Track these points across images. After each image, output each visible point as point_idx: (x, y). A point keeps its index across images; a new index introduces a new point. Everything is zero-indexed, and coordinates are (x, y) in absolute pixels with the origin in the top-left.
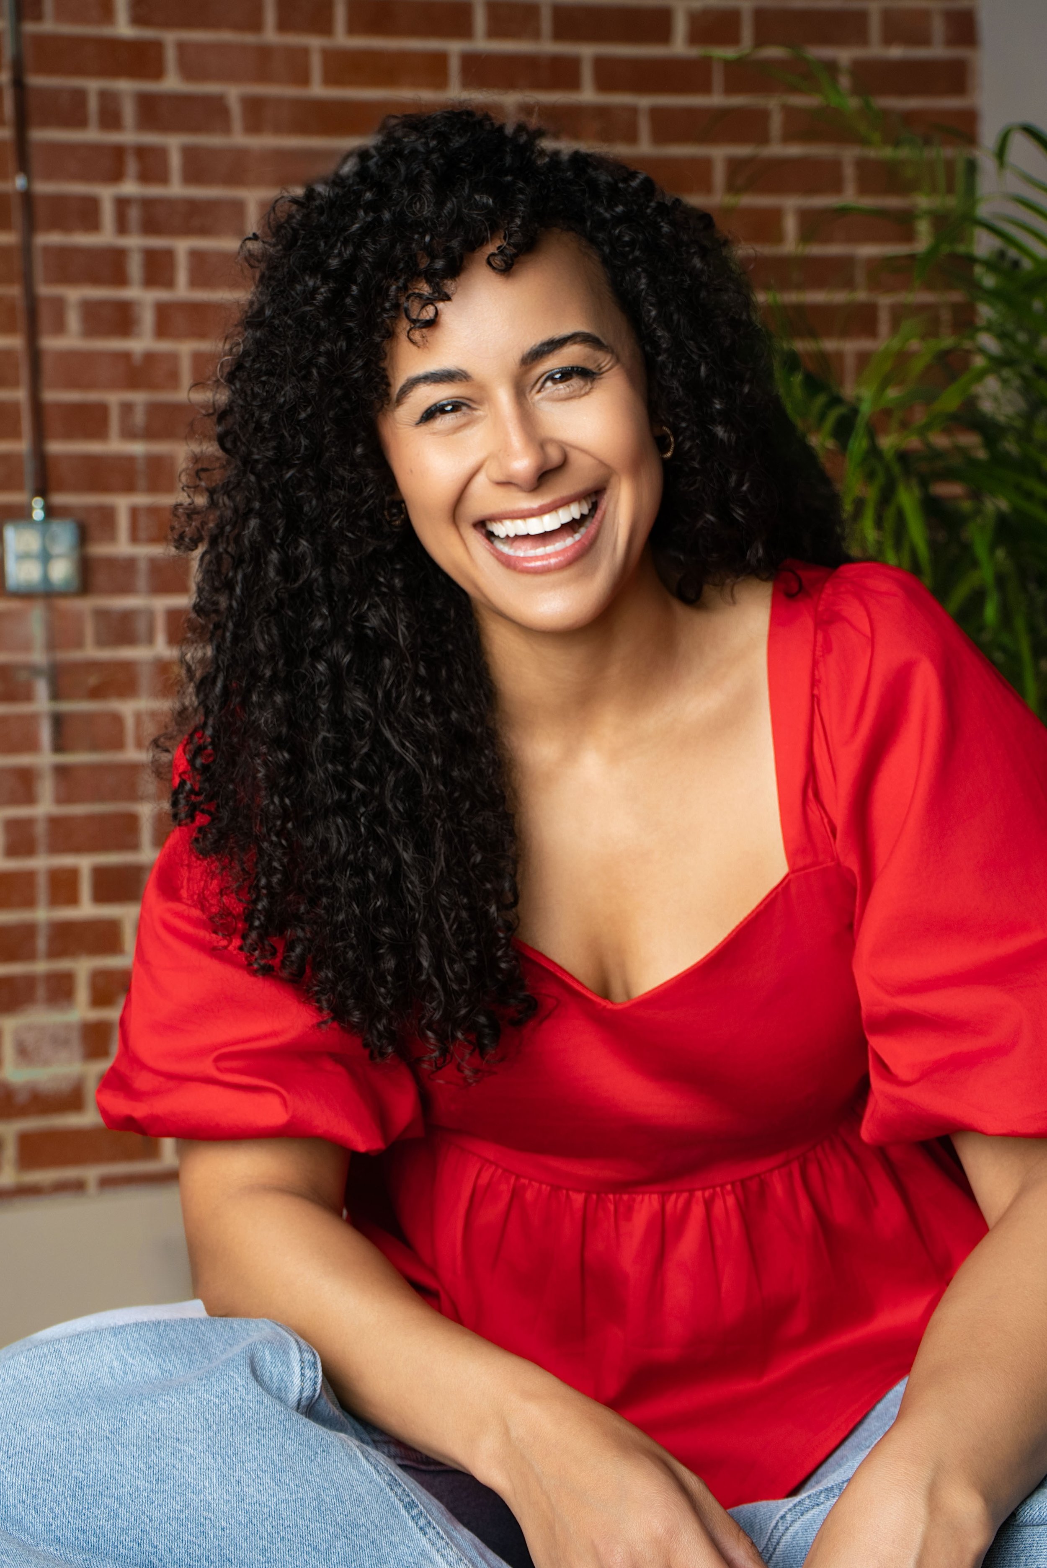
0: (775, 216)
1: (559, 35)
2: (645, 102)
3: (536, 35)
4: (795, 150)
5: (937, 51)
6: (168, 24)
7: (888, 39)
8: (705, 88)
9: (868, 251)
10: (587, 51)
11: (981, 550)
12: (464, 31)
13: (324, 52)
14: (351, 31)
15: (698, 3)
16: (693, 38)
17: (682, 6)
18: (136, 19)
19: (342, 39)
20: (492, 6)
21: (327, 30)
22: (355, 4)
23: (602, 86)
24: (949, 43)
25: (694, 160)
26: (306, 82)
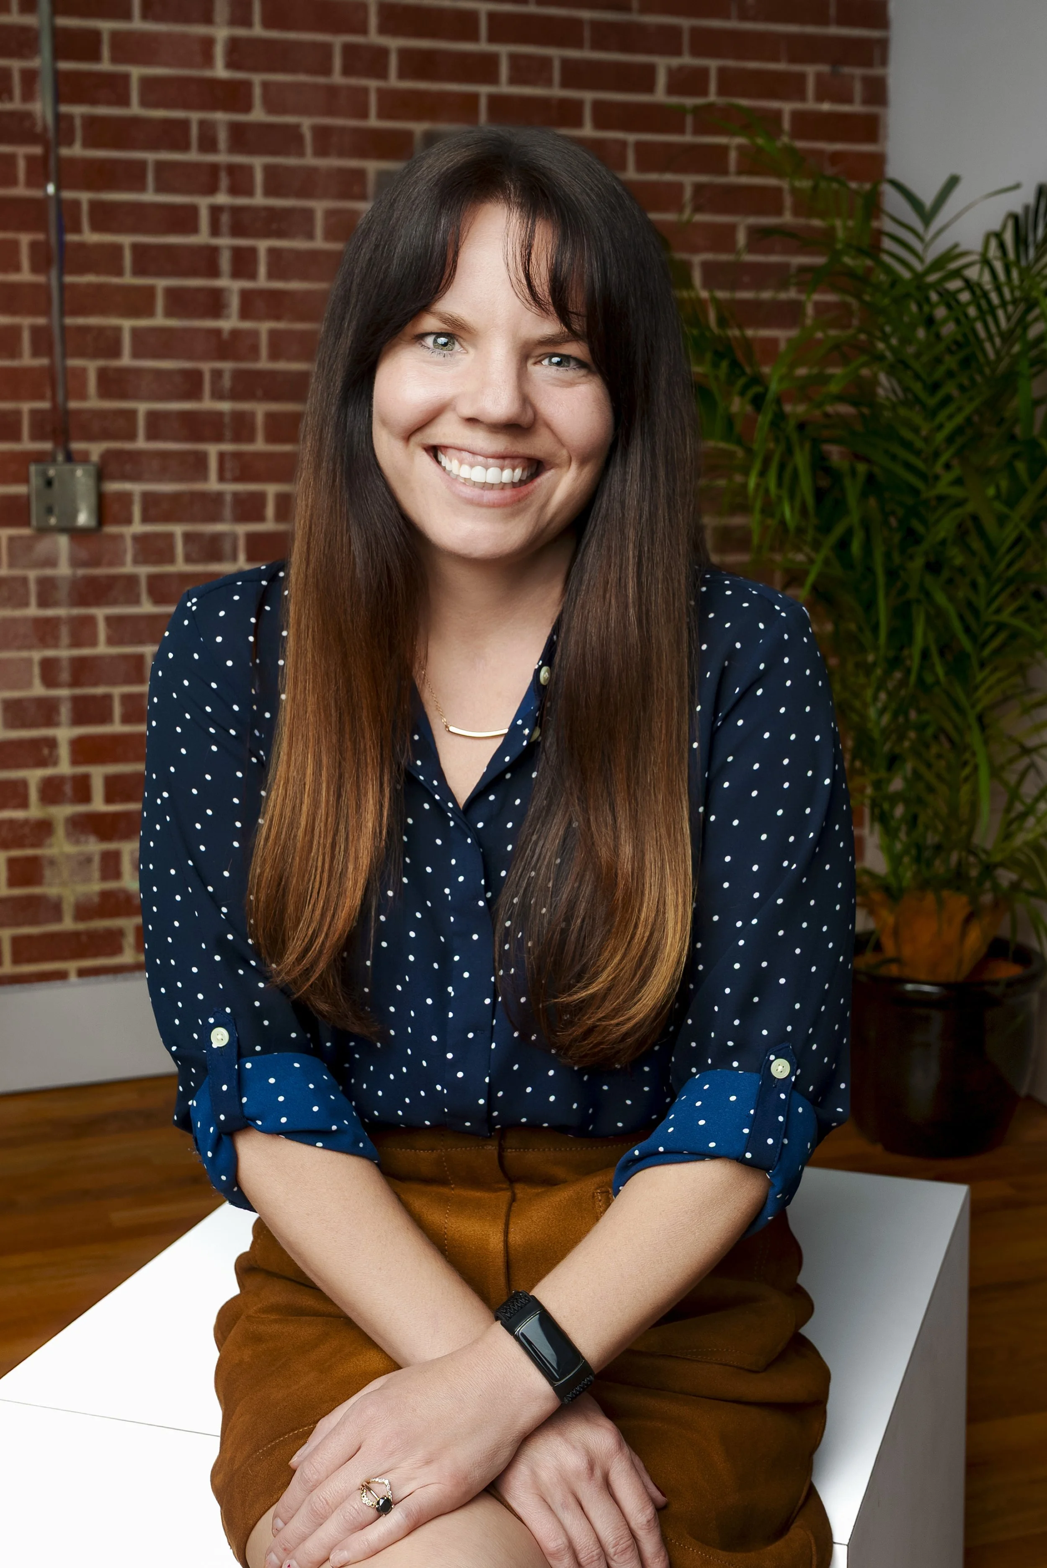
0: (730, 230)
1: (566, 83)
2: (632, 138)
3: (549, 83)
4: (745, 180)
5: (856, 108)
6: (255, 69)
7: (820, 98)
8: (680, 129)
9: (799, 260)
10: (588, 96)
11: (852, 497)
12: (492, 78)
13: (380, 92)
14: (402, 75)
15: (675, 62)
16: (671, 90)
17: (663, 64)
18: (230, 65)
19: (394, 82)
20: (514, 59)
21: (382, 74)
22: (405, 55)
23: (599, 124)
24: (866, 101)
25: (670, 185)
26: (365, 115)
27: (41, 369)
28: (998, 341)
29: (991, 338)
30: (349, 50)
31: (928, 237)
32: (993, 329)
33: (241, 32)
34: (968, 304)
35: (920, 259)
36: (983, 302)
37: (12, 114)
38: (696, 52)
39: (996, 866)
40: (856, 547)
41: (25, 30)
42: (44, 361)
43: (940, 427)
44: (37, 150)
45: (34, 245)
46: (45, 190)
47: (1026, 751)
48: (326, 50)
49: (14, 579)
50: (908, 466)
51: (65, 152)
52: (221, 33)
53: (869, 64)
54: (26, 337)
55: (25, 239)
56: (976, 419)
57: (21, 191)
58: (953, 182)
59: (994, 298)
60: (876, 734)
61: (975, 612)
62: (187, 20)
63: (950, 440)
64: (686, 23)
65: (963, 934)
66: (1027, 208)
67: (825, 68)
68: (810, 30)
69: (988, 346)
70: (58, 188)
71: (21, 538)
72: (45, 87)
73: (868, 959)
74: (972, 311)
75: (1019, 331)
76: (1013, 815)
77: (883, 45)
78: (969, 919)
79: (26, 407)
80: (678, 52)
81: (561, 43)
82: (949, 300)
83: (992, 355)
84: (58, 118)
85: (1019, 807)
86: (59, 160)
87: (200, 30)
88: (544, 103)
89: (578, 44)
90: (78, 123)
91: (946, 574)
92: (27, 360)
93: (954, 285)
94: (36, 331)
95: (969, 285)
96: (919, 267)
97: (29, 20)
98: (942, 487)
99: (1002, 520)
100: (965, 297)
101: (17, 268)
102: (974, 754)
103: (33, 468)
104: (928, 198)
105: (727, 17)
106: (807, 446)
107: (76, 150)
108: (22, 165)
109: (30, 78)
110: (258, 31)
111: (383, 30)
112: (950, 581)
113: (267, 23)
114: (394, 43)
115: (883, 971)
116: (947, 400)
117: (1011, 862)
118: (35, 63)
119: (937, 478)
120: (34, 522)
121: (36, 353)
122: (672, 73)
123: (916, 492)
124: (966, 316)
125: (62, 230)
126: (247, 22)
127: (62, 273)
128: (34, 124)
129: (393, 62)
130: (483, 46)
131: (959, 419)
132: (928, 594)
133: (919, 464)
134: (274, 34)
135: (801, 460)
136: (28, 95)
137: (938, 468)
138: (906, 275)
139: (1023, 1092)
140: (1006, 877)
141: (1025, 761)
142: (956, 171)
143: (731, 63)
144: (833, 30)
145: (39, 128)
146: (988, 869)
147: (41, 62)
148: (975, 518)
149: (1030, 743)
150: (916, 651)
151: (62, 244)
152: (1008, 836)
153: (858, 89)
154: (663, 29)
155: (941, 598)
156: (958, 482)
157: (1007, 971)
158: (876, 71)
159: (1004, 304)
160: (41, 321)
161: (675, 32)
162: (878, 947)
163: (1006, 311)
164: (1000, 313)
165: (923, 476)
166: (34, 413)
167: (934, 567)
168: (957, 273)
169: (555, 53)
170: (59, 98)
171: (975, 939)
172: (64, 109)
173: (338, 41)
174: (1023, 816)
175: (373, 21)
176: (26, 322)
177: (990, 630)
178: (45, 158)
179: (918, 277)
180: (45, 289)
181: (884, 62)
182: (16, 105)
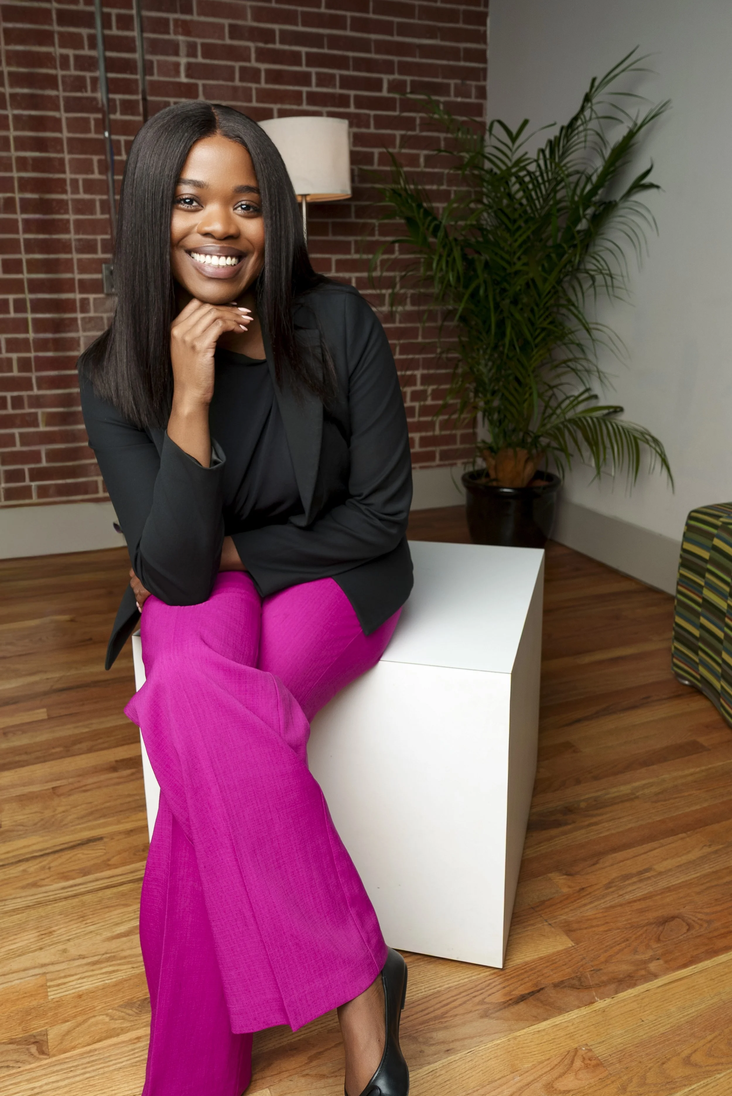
0: (417, 157)
1: (342, 87)
2: (372, 113)
3: (334, 86)
4: (423, 133)
5: (473, 100)
6: (199, 78)
7: (456, 95)
8: (394, 109)
10: (352, 93)
11: (479, 271)
12: (308, 84)
13: (257, 89)
14: (267, 82)
15: (391, 77)
16: (389, 91)
17: (386, 78)
18: (188, 76)
19: (263, 85)
20: (318, 74)
21: (258, 81)
22: (268, 72)
23: (358, 106)
24: (477, 97)
25: (389, 135)
26: (250, 101)
27: (105, 220)
28: (541, 200)
29: (538, 198)
30: (242, 69)
31: (514, 149)
32: (539, 194)
33: (192, 60)
34: (529, 182)
35: (510, 160)
36: (535, 182)
37: (87, 98)
38: (400, 73)
39: (539, 437)
40: (482, 292)
41: (91, 58)
42: (107, 216)
43: (516, 241)
44: (99, 116)
45: (100, 161)
46: (104, 134)
47: (551, 387)
48: (232, 69)
49: (97, 318)
50: (502, 258)
51: (112, 117)
52: (183, 61)
53: (478, 80)
54: (98, 204)
55: (95, 158)
56: (532, 237)
57: (92, 135)
58: (526, 122)
59: (540, 180)
60: (486, 380)
61: (533, 324)
62: (167, 54)
63: (520, 246)
64: (396, 59)
65: (525, 467)
66: (556, 138)
67: (458, 81)
68: (452, 63)
69: (537, 202)
70: (110, 134)
71: (99, 298)
72: (102, 85)
73: (483, 481)
74: (530, 186)
75: (552, 195)
76: (547, 414)
77: (485, 70)
78: (526, 461)
79: (99, 237)
80: (392, 73)
81: (340, 68)
82: (521, 181)
83: (538, 206)
84: (109, 100)
85: (549, 411)
86: (110, 120)
87: (173, 59)
88: (332, 96)
89: (347, 68)
90: (118, 103)
91: (520, 306)
92: (99, 216)
93: (522, 173)
94: (102, 202)
95: (529, 173)
96: (510, 164)
97: (93, 53)
98: (518, 266)
99: (545, 280)
100: (527, 179)
101: (93, 172)
102: (530, 388)
103: (104, 266)
104: (514, 131)
105: (414, 56)
106: (459, 248)
107: (117, 116)
108: (92, 123)
109: (95, 81)
110: (200, 60)
111: (258, 60)
112: (522, 309)
113: (204, 56)
114: (263, 66)
115: (490, 484)
116: (519, 228)
117: (547, 434)
118: (97, 74)
119: (514, 264)
120: (105, 291)
121: (102, 213)
122: (390, 82)
123: (505, 269)
124: (528, 188)
125: (112, 154)
126: (194, 55)
127: (113, 174)
128: (97, 103)
129: (263, 75)
130: (304, 68)
131: (524, 237)
132: (512, 315)
133: (507, 256)
134: (208, 61)
135: (457, 253)
136: (94, 89)
137: (515, 260)
138: (504, 167)
139: (549, 537)
140: (544, 441)
141: (550, 393)
142: (527, 117)
143: (416, 78)
144: (462, 63)
145: (100, 105)
146: (537, 438)
147: (100, 73)
148: (533, 280)
149: (552, 384)
150: (507, 340)
151: (113, 161)
152: (544, 425)
153: (473, 91)
154: (385, 61)
155: (517, 316)
156: (525, 264)
157: (542, 483)
158: (482, 83)
159: (544, 182)
160: (105, 197)
161: (391, 63)
162: (488, 475)
163: (545, 186)
164: (542, 187)
165: (509, 263)
166: (103, 240)
167: (515, 302)
168: (524, 168)
169: (337, 72)
170: (109, 91)
171: (529, 470)
172: (111, 96)
173: (237, 65)
174: (550, 416)
175: (253, 56)
176: (98, 197)
177: (538, 331)
178: (103, 120)
179: (509, 169)
180: (106, 182)
181: (485, 79)
182: (89, 94)
